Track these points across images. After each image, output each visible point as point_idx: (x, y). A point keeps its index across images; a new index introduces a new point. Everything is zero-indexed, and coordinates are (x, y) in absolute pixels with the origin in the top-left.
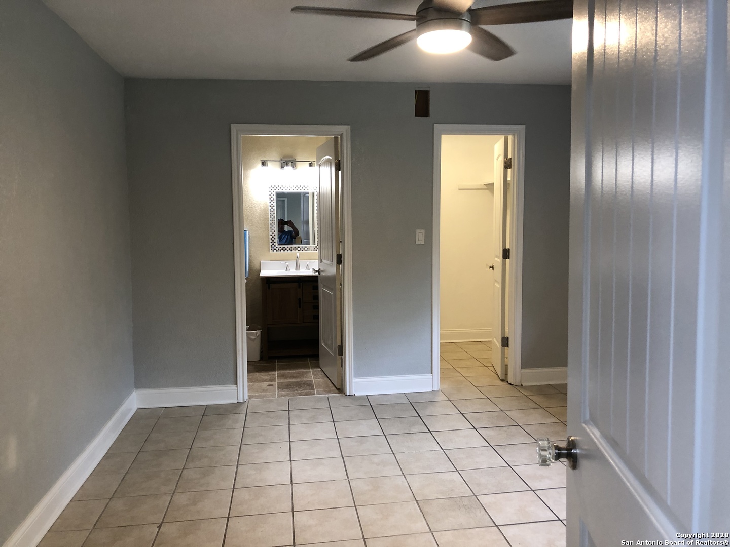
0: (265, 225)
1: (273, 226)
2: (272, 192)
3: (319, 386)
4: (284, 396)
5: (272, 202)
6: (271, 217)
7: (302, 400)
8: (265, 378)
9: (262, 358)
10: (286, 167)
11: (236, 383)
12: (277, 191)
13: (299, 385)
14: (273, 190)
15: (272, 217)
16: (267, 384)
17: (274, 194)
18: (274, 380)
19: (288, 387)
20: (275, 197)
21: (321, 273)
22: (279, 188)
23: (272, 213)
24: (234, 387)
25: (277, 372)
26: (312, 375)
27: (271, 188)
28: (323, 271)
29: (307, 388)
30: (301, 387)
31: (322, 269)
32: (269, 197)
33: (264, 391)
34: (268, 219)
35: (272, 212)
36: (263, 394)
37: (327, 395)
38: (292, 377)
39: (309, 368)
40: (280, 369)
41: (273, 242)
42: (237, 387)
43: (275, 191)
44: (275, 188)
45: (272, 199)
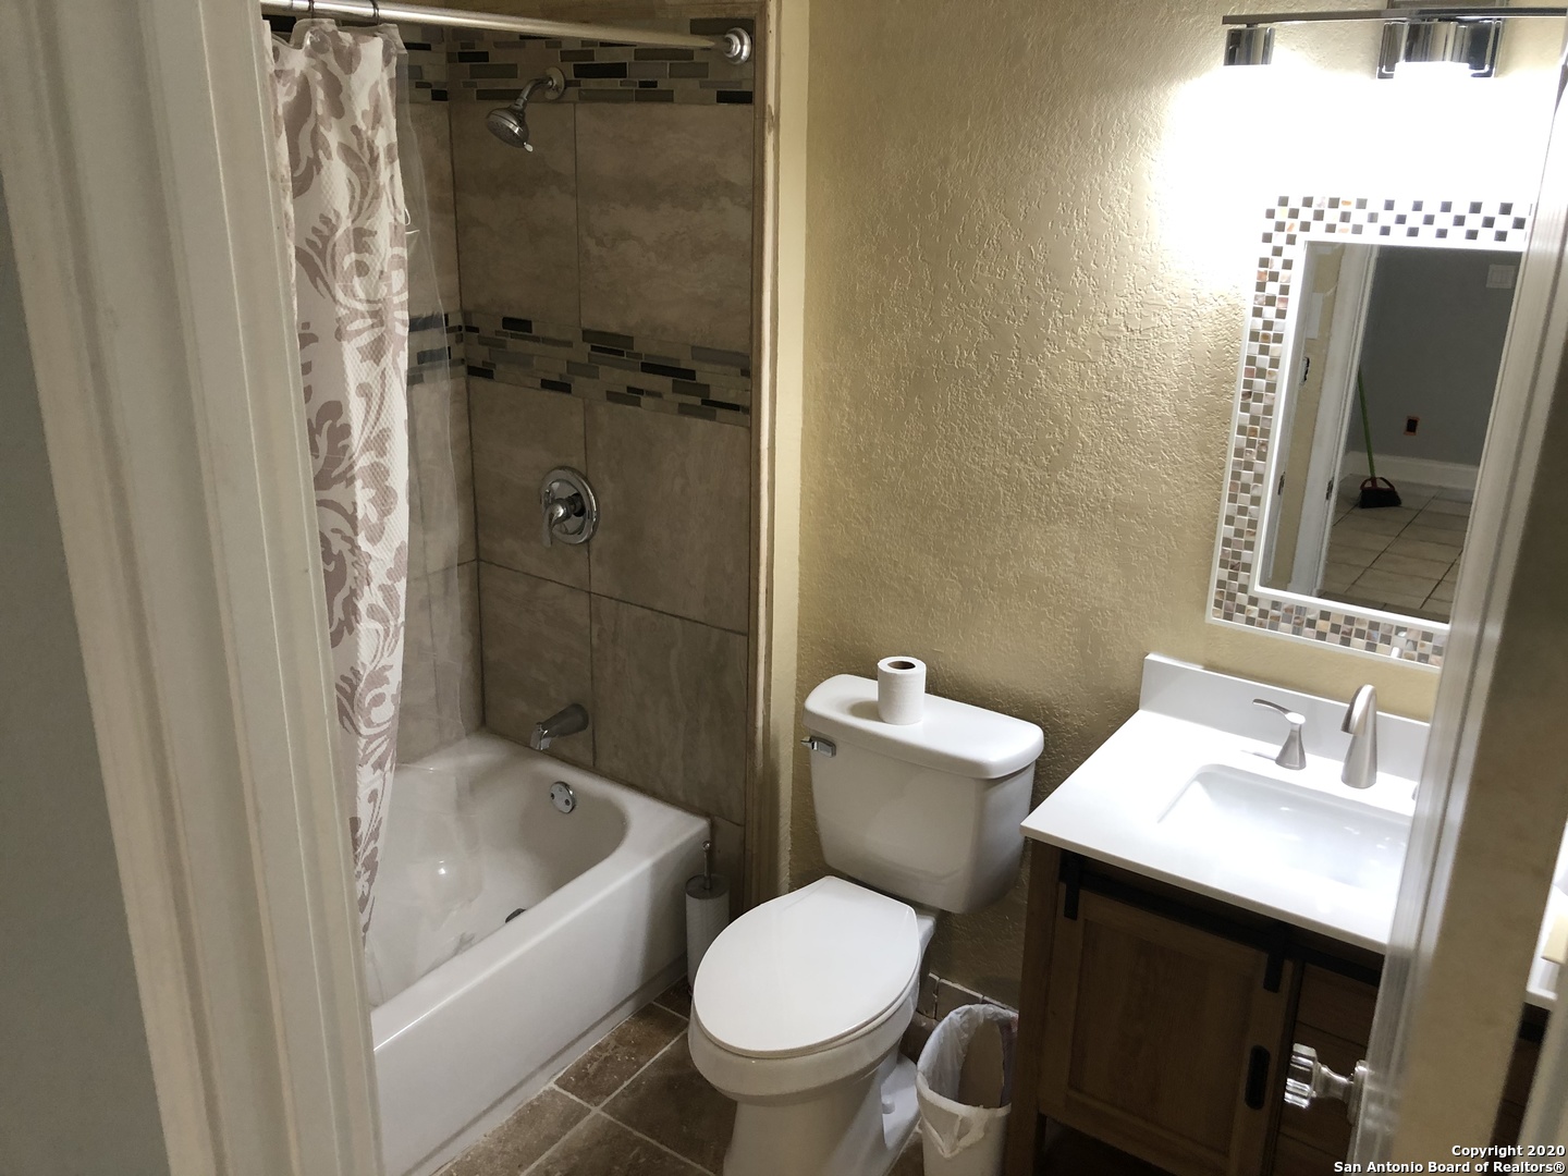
0: (1203, 450)
1: (1249, 466)
2: (1280, 238)
5: (1272, 312)
6: (1245, 408)
12: (1318, 233)
14: (1293, 226)
15: (1257, 407)
17: (1298, 254)
20: (1295, 277)
22: (1332, 216)
23: (1260, 383)
27: (1282, 214)
32: (1252, 273)
35: (1261, 373)
41: (1235, 563)
43: (1303, 238)
44: (1306, 214)
45: (1272, 289)
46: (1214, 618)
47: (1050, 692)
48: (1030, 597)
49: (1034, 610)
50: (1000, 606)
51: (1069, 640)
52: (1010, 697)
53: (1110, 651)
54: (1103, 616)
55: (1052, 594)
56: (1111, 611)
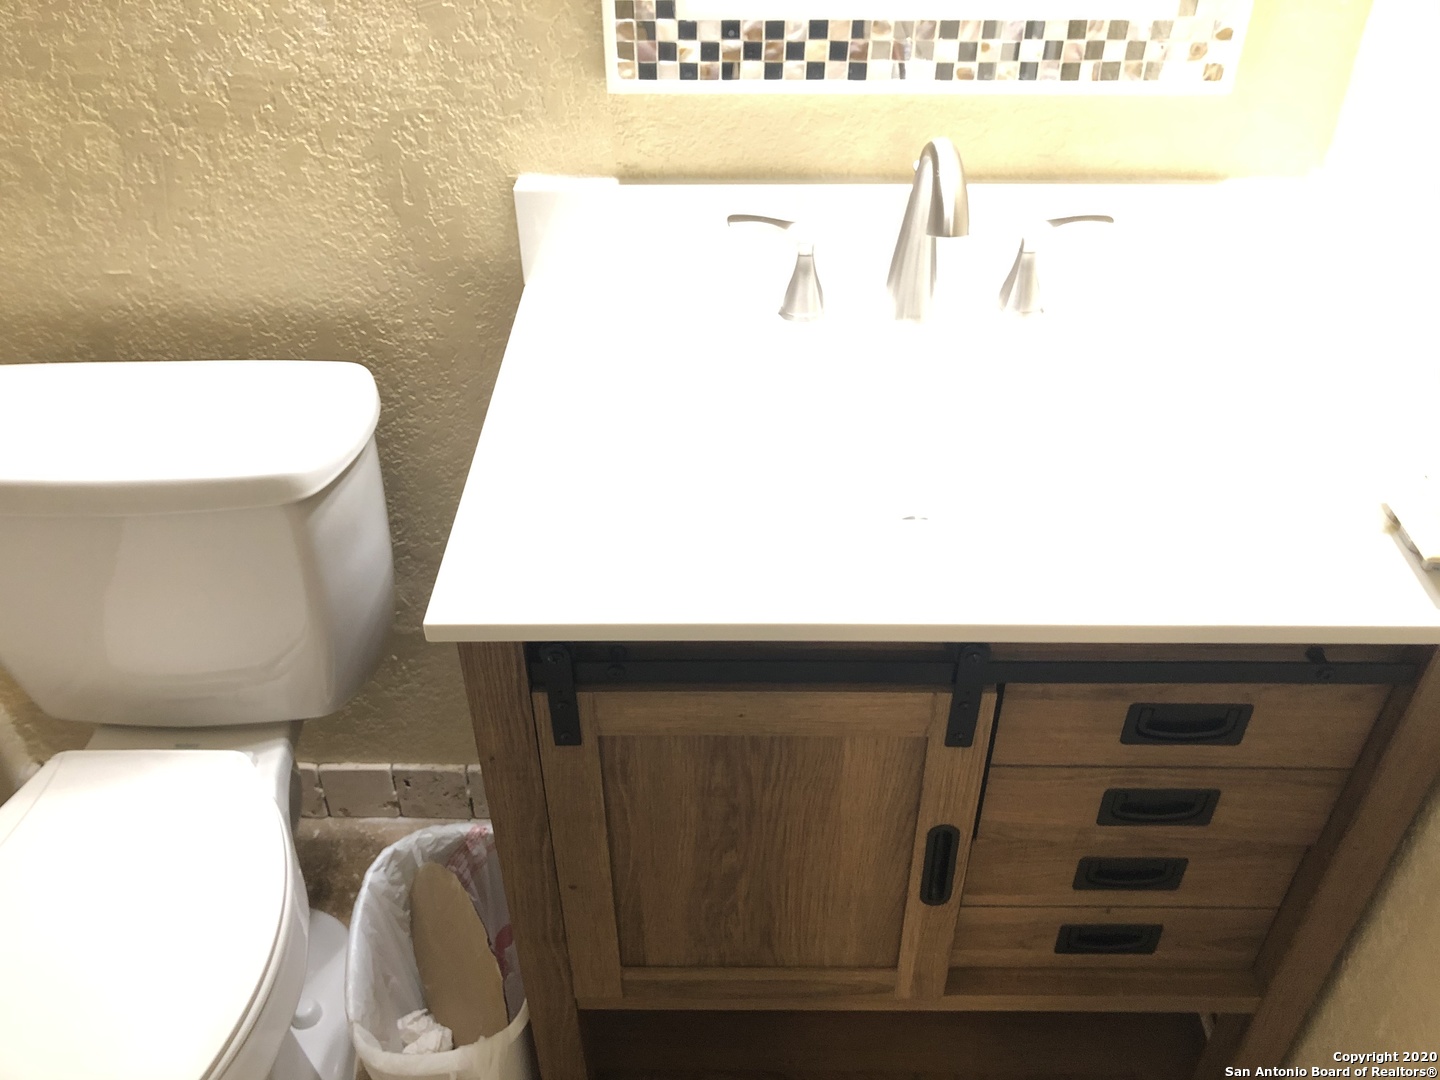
46: (623, 82)
47: (357, 295)
48: (263, 120)
49: (278, 145)
50: (210, 153)
51: (364, 190)
52: (288, 324)
53: (445, 191)
54: (416, 126)
55: (305, 105)
56: (426, 112)
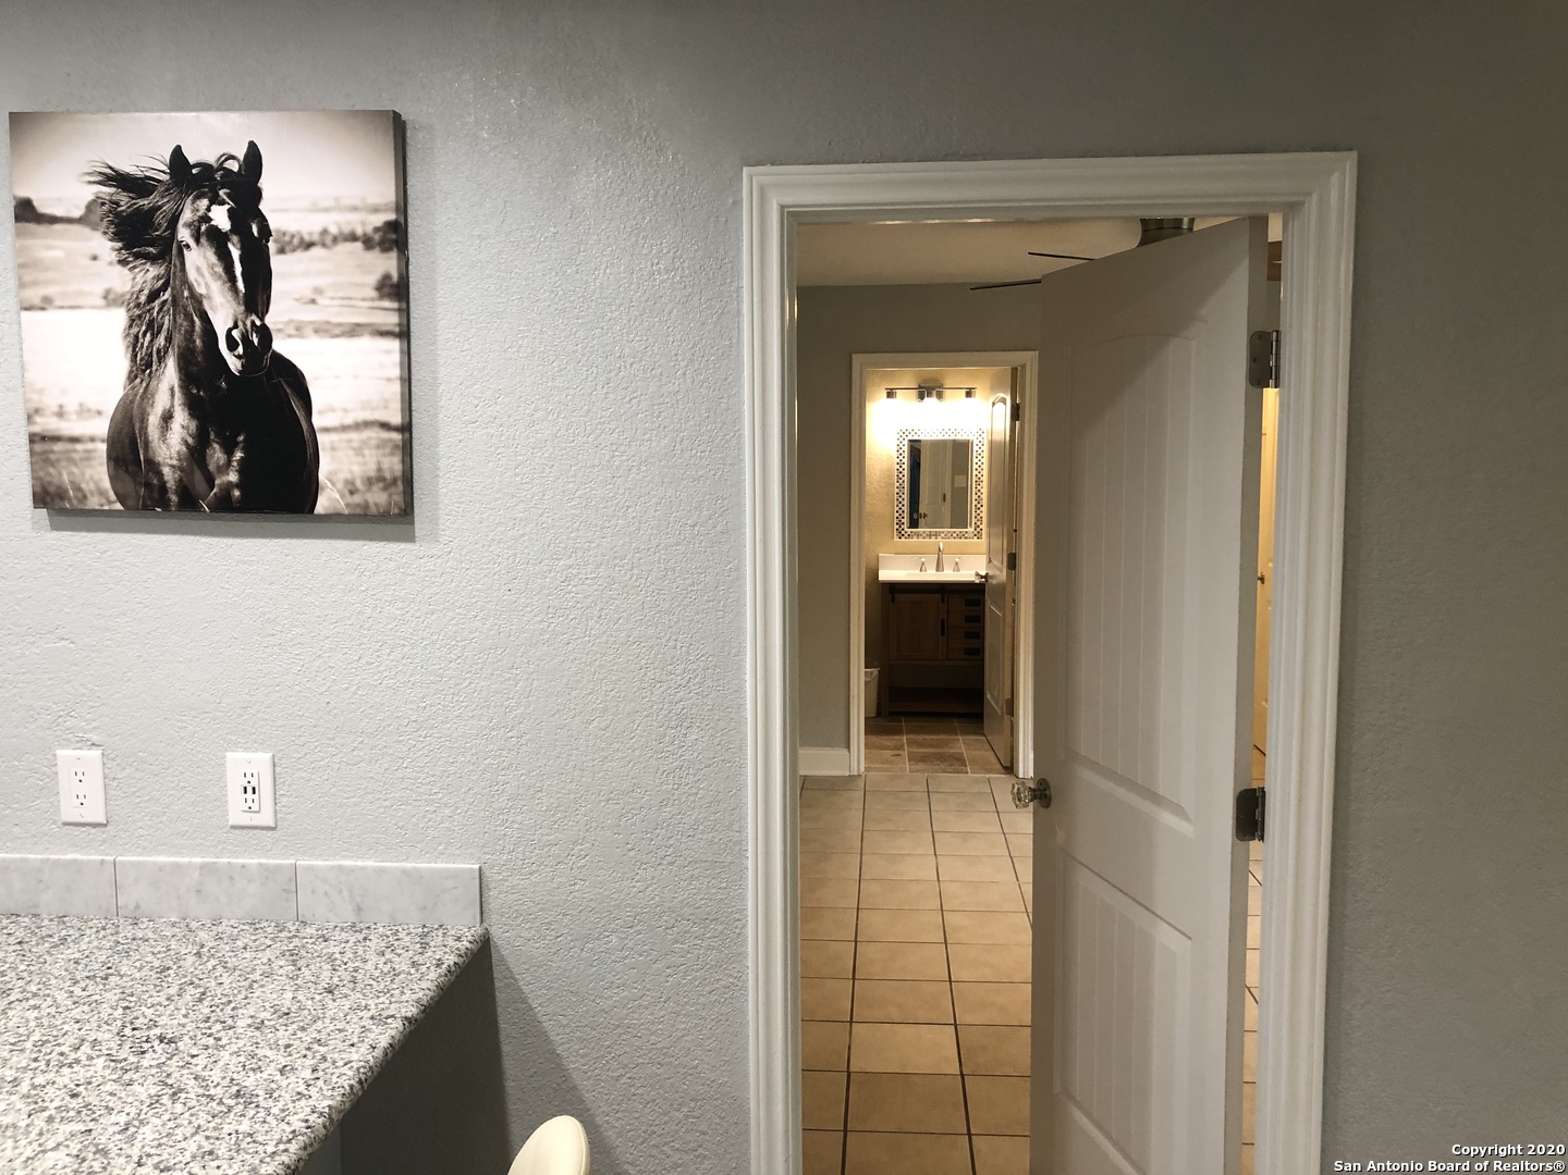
0: (887, 495)
2: (901, 439)
3: (974, 761)
4: (918, 771)
5: (901, 457)
7: (947, 781)
8: (889, 743)
9: (879, 714)
10: (926, 398)
11: (848, 747)
12: (910, 437)
13: (942, 758)
14: (904, 436)
15: (901, 481)
16: (892, 752)
17: (906, 442)
18: (901, 748)
19: (924, 759)
20: (906, 448)
21: (990, 580)
22: (913, 433)
24: (845, 752)
25: (905, 737)
26: (962, 744)
27: (901, 433)
28: (992, 577)
29: (957, 762)
30: (945, 760)
31: (991, 573)
32: (896, 448)
33: (887, 762)
34: (893, 484)
35: (901, 473)
36: (885, 766)
37: (987, 776)
38: (931, 746)
39: (956, 734)
40: (908, 733)
41: (900, 524)
42: (849, 751)
43: (907, 439)
44: (907, 433)
45: (901, 451)
46: (897, 539)
